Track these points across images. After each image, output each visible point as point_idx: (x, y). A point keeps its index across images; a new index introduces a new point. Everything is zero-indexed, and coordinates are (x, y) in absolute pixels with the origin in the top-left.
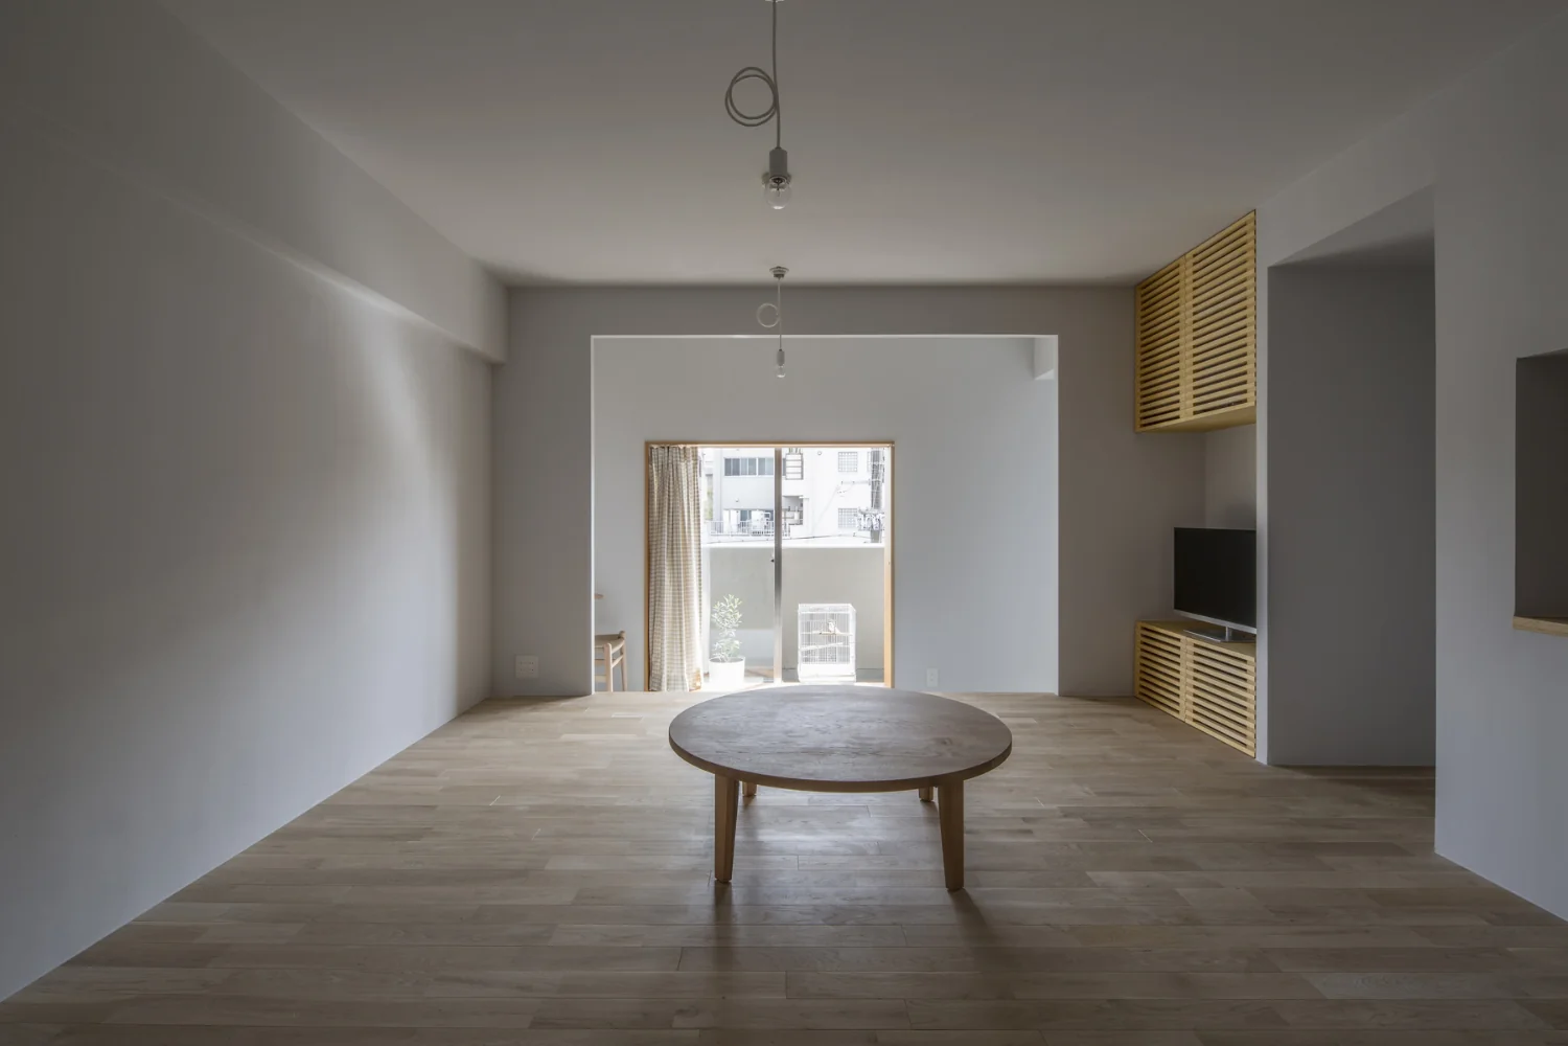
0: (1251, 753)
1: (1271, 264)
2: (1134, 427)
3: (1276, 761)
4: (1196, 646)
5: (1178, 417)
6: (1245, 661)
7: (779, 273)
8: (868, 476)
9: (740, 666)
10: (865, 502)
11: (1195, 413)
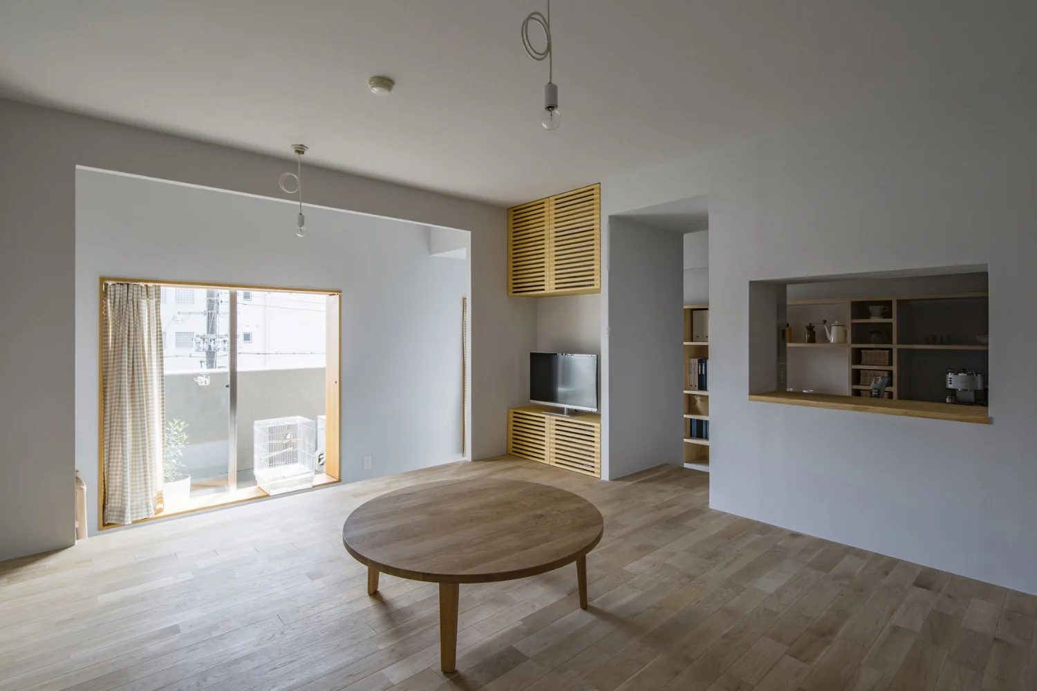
0: (598, 476)
1: (612, 214)
2: (508, 293)
3: (614, 479)
4: (557, 420)
5: (543, 290)
6: (593, 427)
7: (300, 150)
8: (204, 307)
9: (187, 482)
10: (202, 329)
11: (556, 288)
